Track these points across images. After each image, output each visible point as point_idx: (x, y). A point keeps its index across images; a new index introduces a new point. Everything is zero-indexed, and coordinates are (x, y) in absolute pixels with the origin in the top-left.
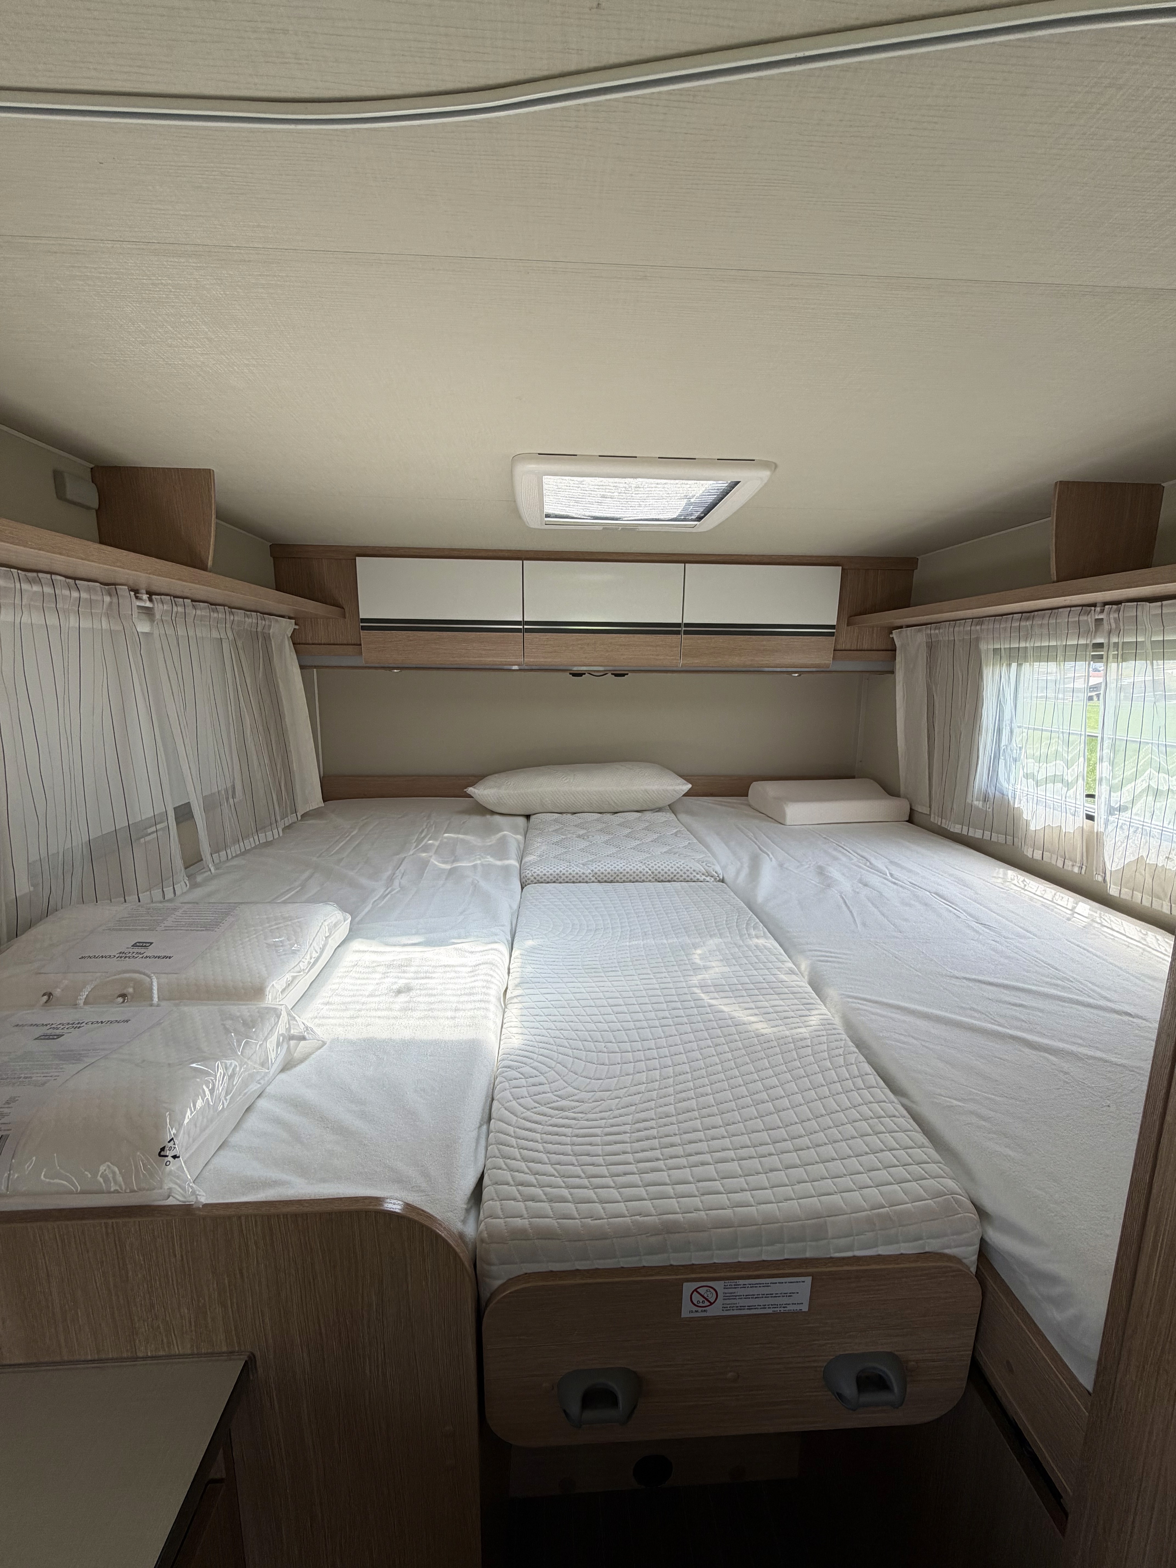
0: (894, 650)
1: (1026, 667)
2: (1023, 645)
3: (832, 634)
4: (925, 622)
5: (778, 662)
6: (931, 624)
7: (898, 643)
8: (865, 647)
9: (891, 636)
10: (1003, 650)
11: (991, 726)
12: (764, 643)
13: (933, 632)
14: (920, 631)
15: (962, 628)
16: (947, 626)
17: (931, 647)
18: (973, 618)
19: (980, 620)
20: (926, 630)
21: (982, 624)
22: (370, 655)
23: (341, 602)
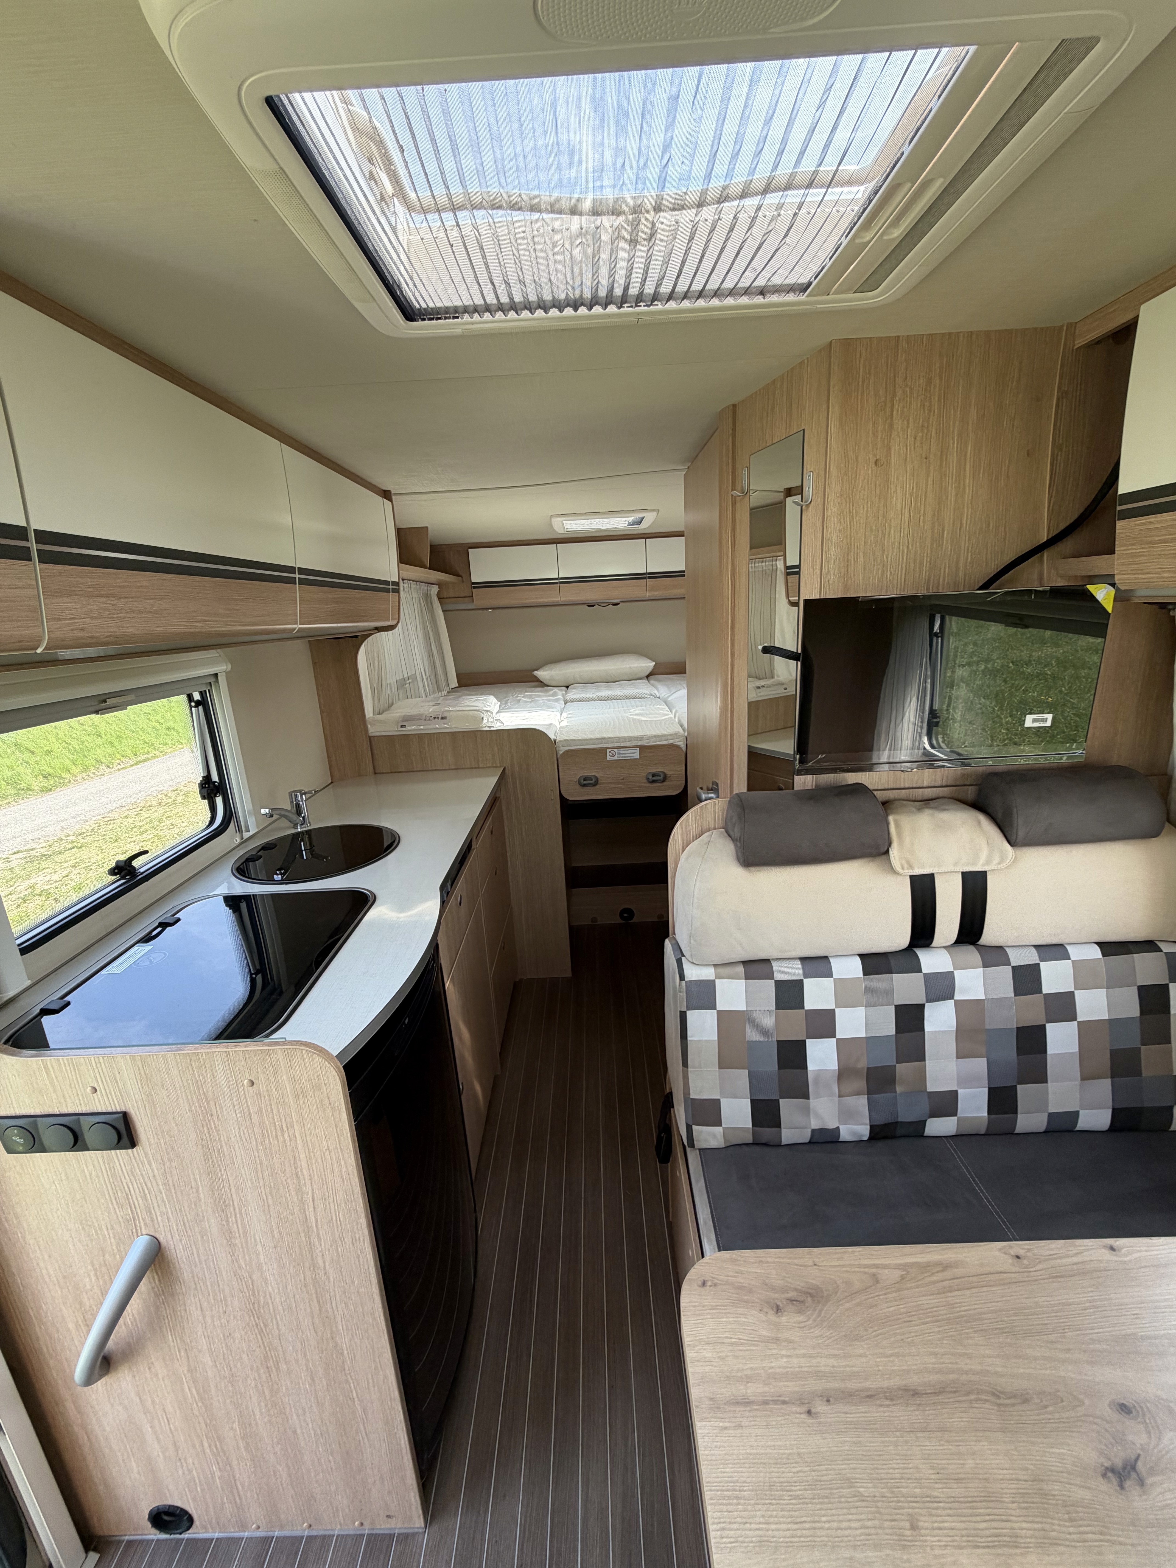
22: (478, 602)
23: (461, 573)
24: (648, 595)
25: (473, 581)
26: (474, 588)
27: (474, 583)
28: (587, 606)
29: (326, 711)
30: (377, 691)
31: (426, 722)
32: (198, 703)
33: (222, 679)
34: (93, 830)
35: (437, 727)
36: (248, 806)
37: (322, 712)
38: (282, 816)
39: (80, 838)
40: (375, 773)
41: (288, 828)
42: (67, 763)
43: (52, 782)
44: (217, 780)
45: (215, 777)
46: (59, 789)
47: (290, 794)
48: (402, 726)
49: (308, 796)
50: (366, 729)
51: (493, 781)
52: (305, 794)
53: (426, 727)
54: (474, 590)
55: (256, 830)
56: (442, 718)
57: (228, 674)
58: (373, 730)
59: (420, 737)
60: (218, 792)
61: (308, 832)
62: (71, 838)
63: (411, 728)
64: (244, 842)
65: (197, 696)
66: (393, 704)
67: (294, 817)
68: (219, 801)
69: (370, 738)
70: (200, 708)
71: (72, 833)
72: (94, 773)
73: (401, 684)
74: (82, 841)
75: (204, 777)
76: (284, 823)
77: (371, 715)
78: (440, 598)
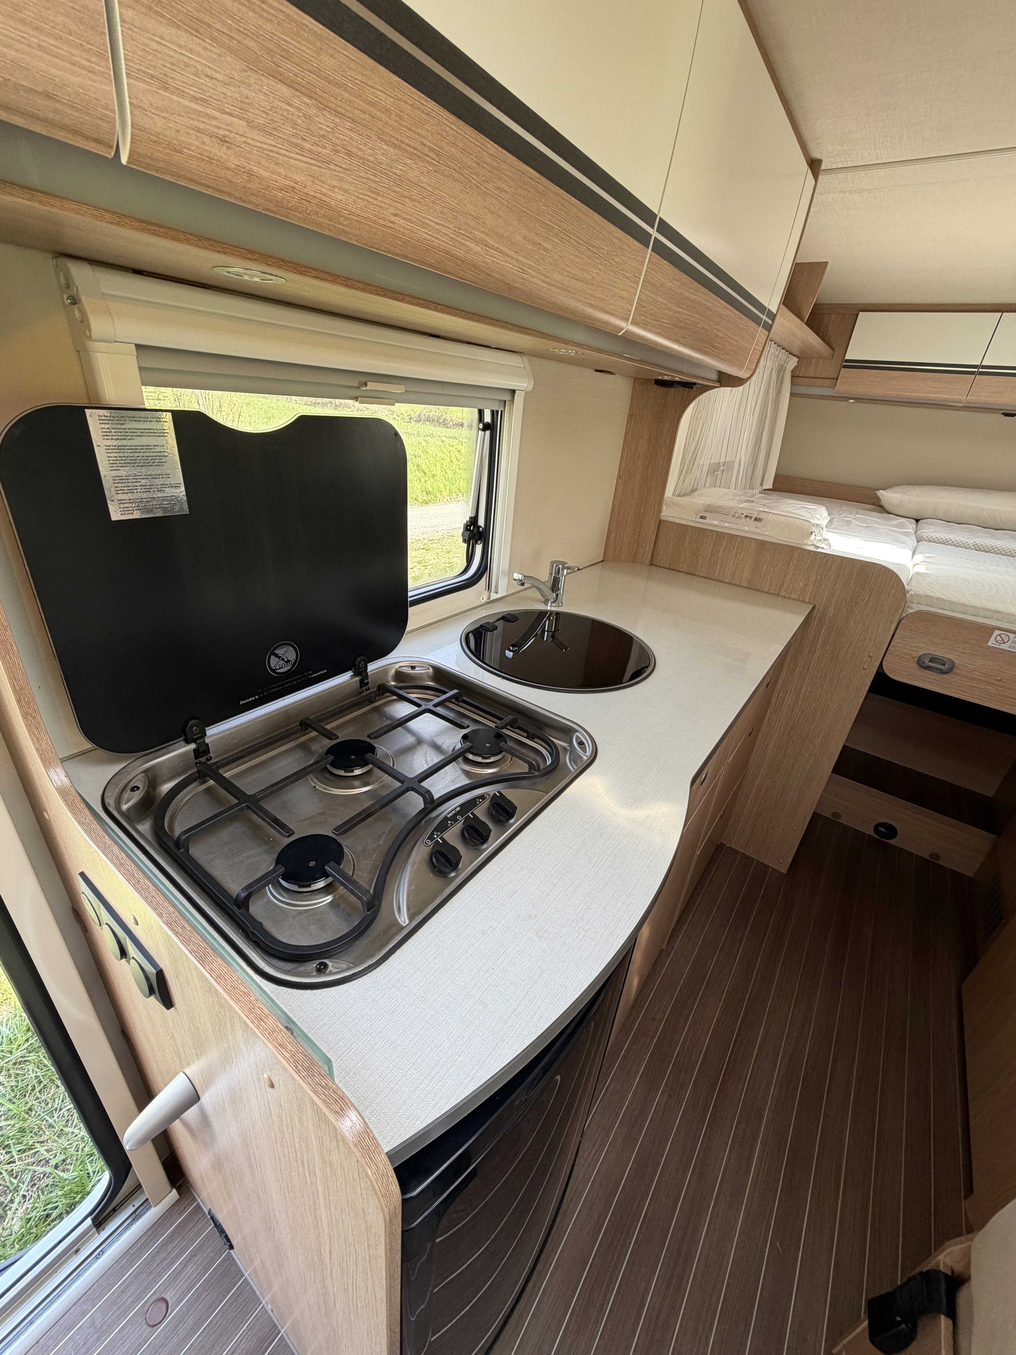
22: (842, 387)
23: (834, 345)
25: (848, 357)
26: (845, 367)
27: (848, 361)
28: (1003, 414)
29: (624, 477)
30: (686, 469)
31: (734, 520)
32: (486, 427)
33: (519, 398)
34: (439, 540)
35: (747, 529)
36: (505, 565)
37: (619, 477)
38: (533, 586)
39: (430, 542)
40: (651, 564)
41: (539, 601)
42: (442, 486)
43: (429, 498)
44: (483, 526)
45: (481, 522)
46: (432, 504)
47: (552, 563)
48: (701, 517)
49: (569, 571)
50: (659, 511)
51: (797, 620)
52: (568, 568)
53: (731, 525)
54: (844, 370)
55: (506, 594)
56: (756, 519)
57: (527, 394)
58: (668, 514)
59: (720, 536)
60: (480, 539)
61: (558, 614)
62: (426, 541)
63: (713, 523)
64: (490, 602)
65: (488, 418)
66: (696, 490)
67: (548, 592)
68: (479, 548)
69: (660, 521)
70: (488, 433)
71: (427, 538)
72: (454, 498)
73: (714, 469)
74: (431, 546)
75: (471, 518)
76: (535, 594)
77: (670, 495)
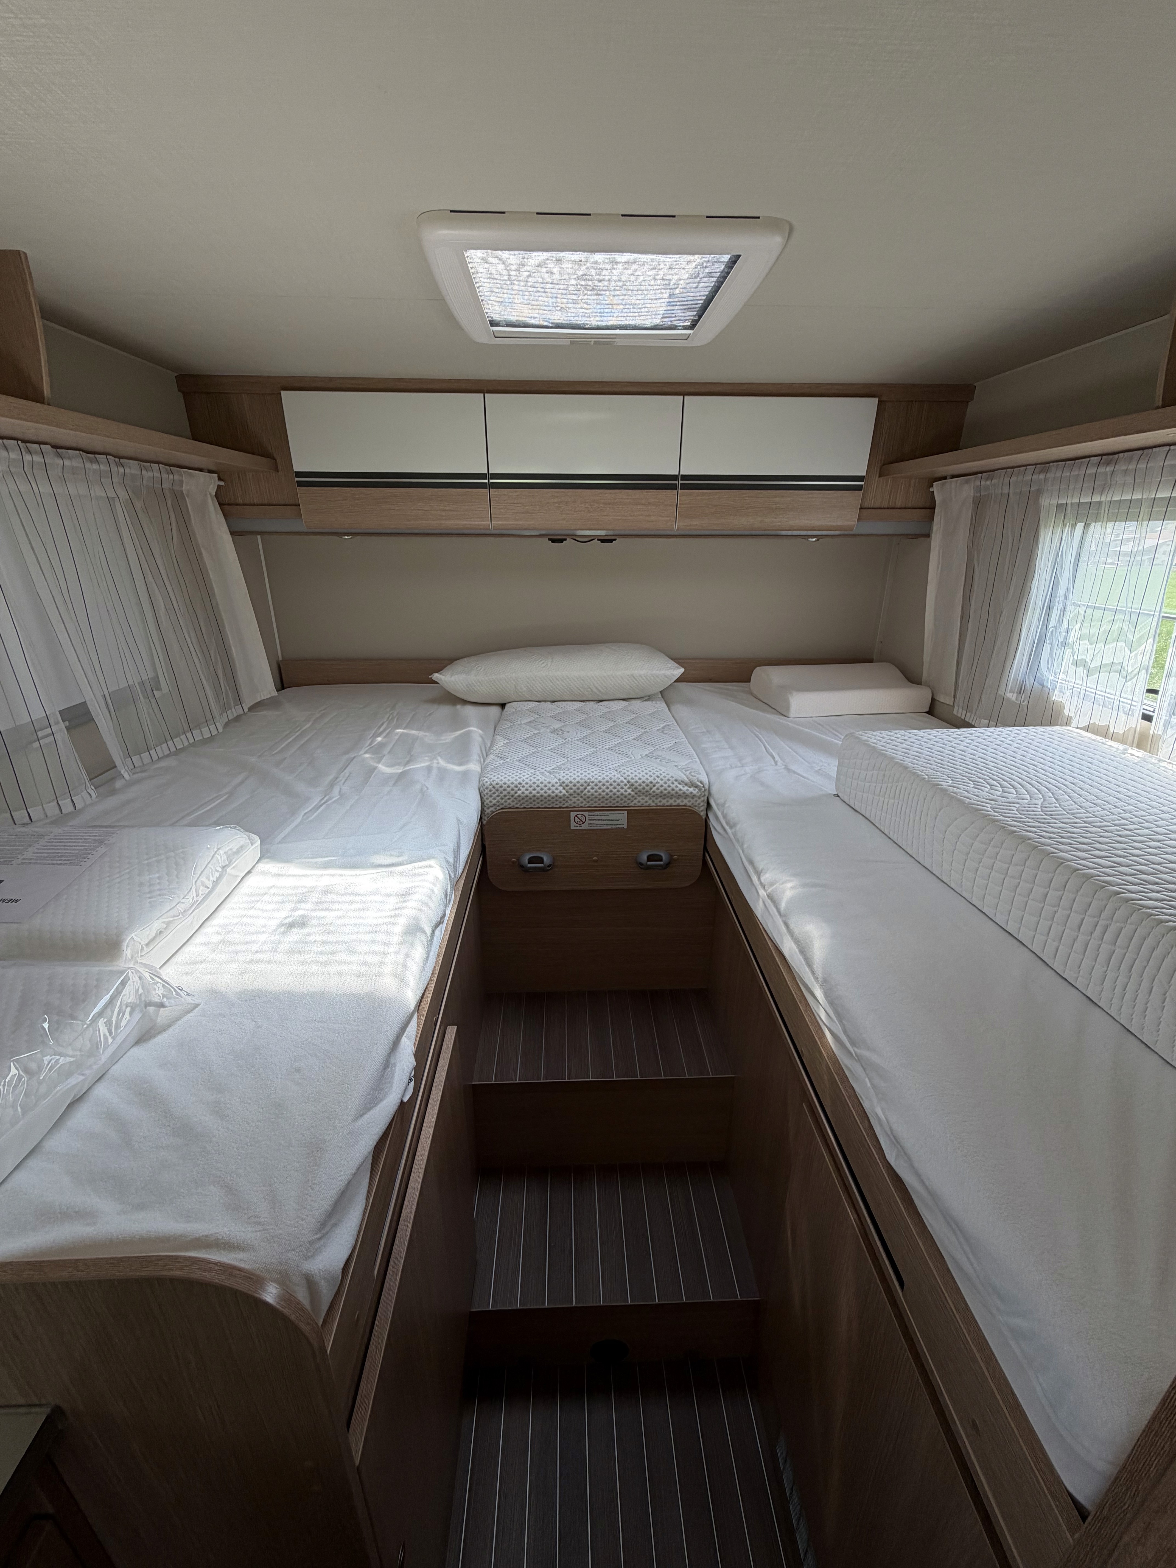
0: (933, 508)
1: (1096, 529)
2: (1096, 499)
3: (859, 488)
4: (975, 470)
5: (791, 523)
6: (981, 472)
7: (938, 498)
8: (898, 505)
9: (931, 490)
10: (1069, 506)
11: (1040, 603)
12: (777, 499)
13: (983, 483)
14: (967, 482)
15: (1020, 478)
16: (1003, 474)
17: (979, 503)
18: (1036, 464)
19: (1045, 465)
20: (975, 481)
21: (1046, 471)
22: (310, 519)
23: (266, 449)
24: (678, 525)
25: (297, 468)
26: (300, 484)
27: (299, 474)
28: (549, 539)
54: (301, 491)
78: (225, 503)
